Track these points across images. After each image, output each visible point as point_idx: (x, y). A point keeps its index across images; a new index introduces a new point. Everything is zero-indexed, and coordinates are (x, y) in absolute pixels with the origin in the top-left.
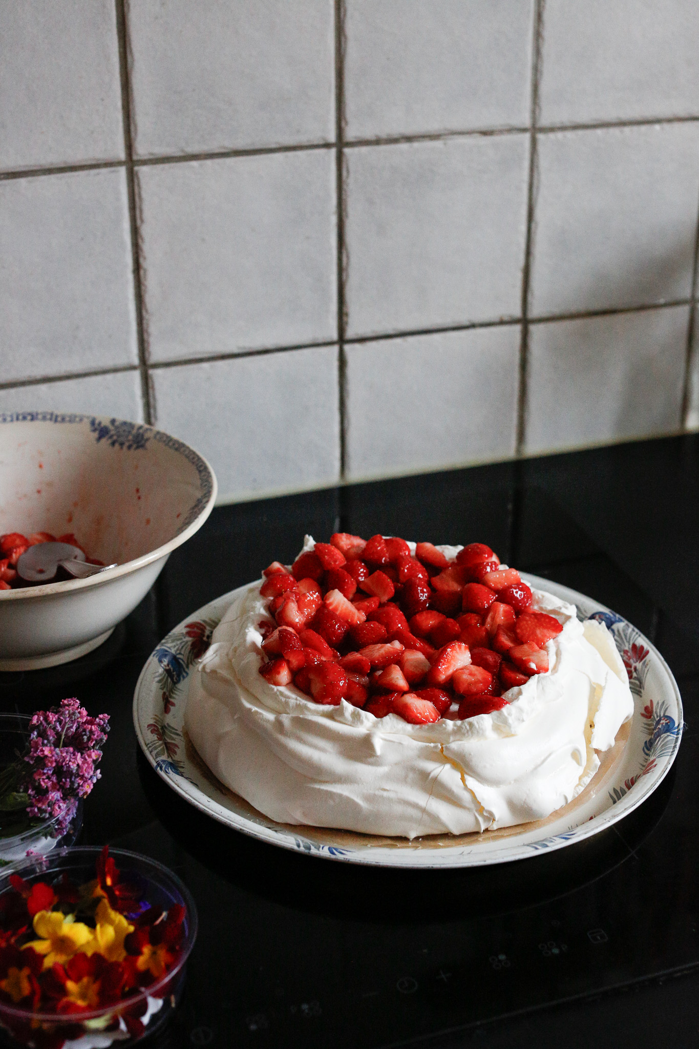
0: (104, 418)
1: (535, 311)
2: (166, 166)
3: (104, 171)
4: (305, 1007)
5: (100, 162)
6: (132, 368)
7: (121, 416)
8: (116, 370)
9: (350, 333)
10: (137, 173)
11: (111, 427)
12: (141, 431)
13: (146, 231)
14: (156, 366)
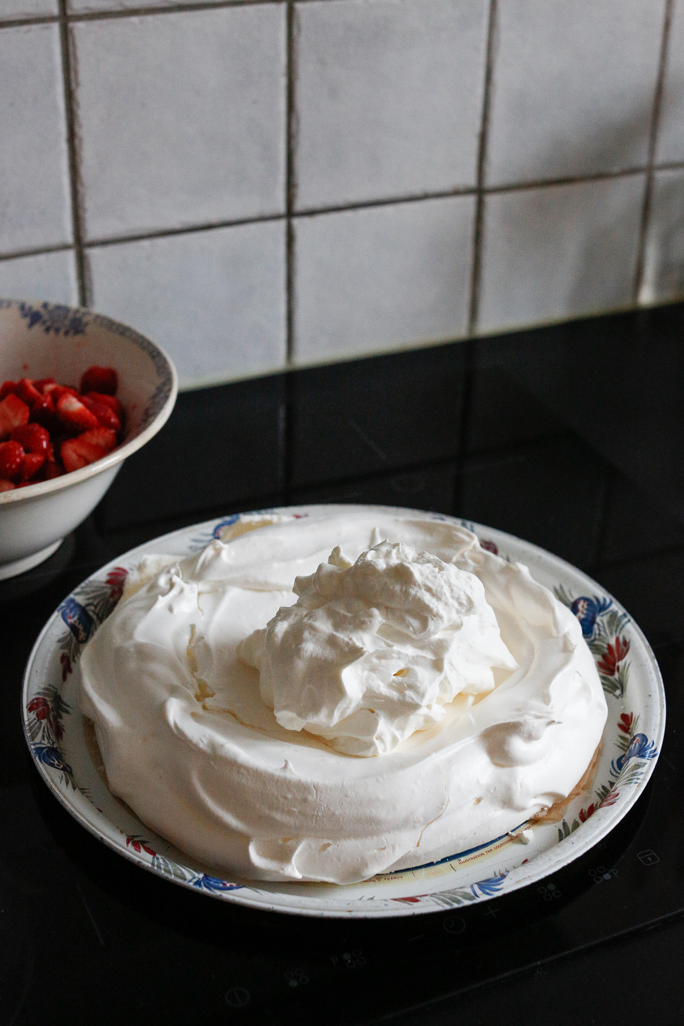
0: (35, 301)
1: (493, 179)
2: (104, 22)
3: (35, 27)
4: (346, 956)
5: (30, 17)
6: (65, 247)
7: (55, 300)
8: (48, 250)
9: (300, 204)
10: (72, 29)
11: (43, 312)
12: (78, 315)
13: (82, 95)
14: (93, 244)
